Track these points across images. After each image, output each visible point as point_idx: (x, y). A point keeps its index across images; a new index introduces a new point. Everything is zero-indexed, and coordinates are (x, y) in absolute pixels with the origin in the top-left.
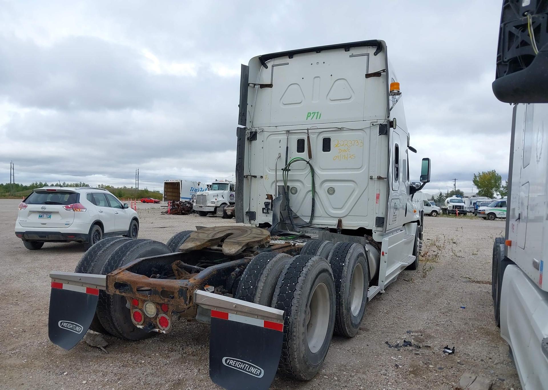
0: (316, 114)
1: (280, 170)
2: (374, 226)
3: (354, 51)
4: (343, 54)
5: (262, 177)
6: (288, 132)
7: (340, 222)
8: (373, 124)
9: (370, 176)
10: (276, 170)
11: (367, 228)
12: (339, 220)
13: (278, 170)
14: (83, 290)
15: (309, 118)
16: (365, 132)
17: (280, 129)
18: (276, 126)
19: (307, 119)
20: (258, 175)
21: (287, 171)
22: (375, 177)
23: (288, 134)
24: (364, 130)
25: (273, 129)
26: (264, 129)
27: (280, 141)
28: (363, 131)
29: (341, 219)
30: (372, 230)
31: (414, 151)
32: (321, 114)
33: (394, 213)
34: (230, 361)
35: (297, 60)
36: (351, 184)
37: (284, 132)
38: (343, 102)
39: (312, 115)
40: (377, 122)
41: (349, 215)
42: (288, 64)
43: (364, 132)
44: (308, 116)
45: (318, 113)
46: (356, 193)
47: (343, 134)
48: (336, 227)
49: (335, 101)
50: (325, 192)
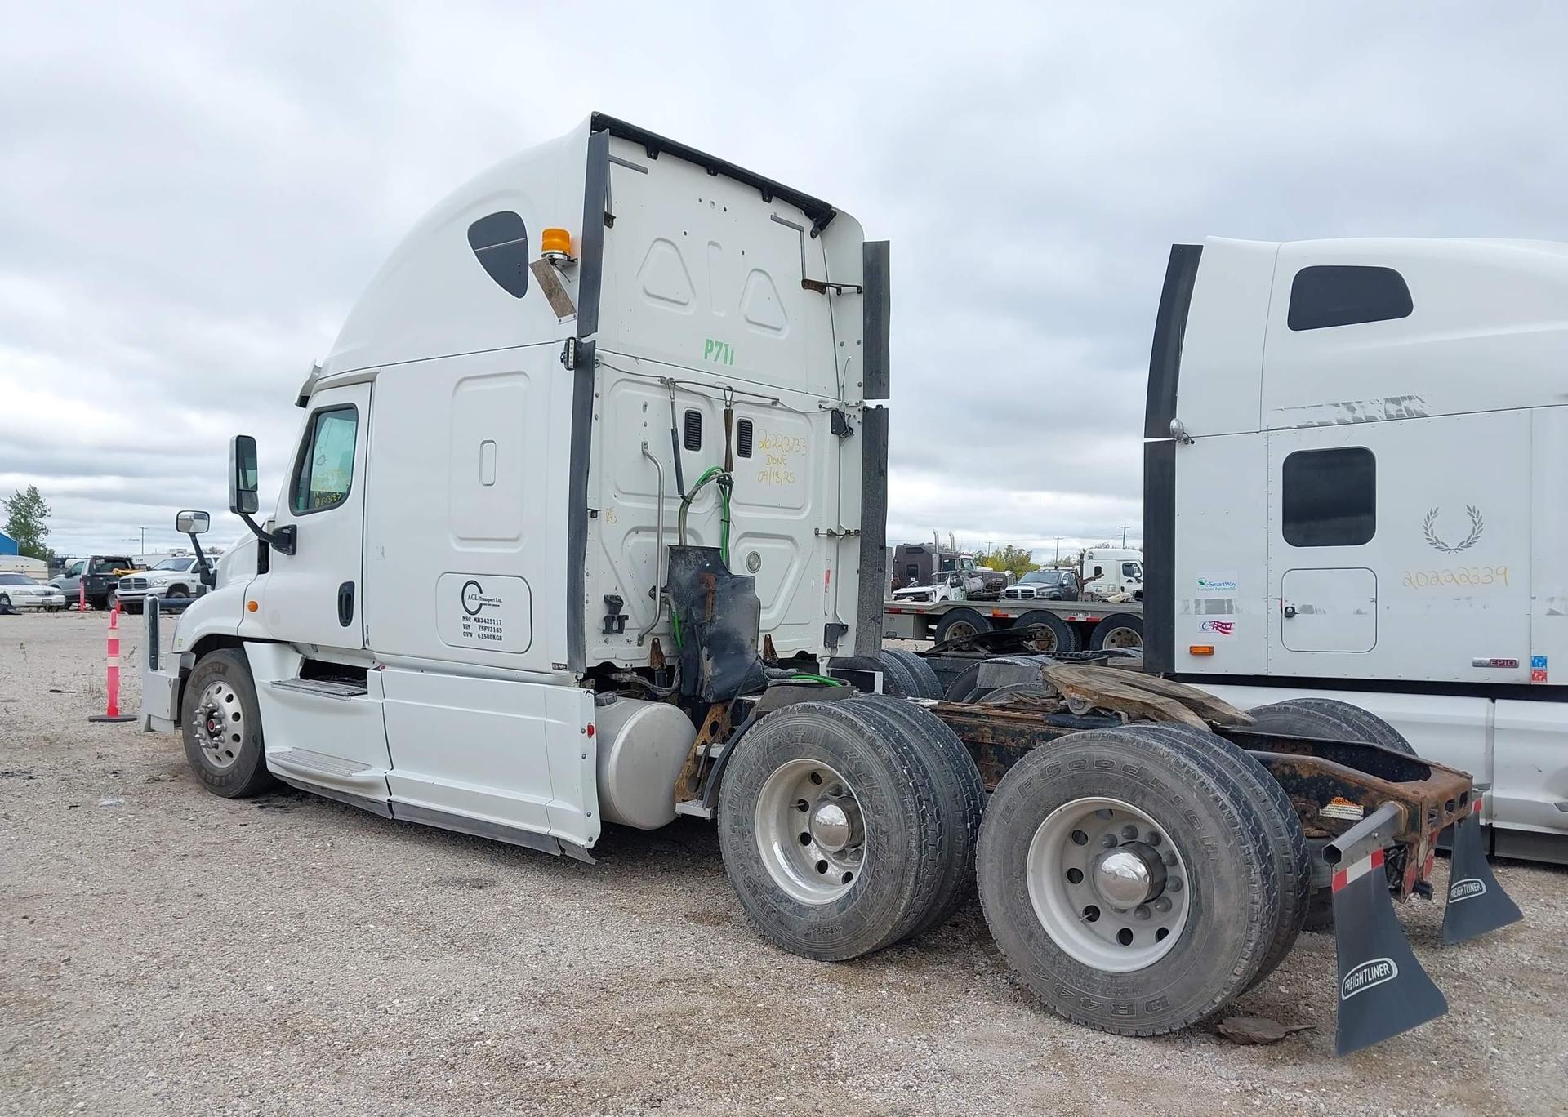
0: (724, 348)
2: (822, 647)
3: (778, 208)
4: (757, 204)
5: (594, 513)
6: (669, 384)
7: (770, 642)
8: (820, 407)
9: (816, 529)
10: (660, 497)
11: (810, 652)
12: (766, 636)
15: (711, 357)
16: (810, 421)
17: (646, 368)
18: (636, 358)
19: (706, 358)
22: (824, 531)
23: (672, 392)
24: (807, 417)
25: (628, 364)
26: (604, 355)
27: (646, 406)
28: (804, 418)
29: (770, 635)
30: (817, 655)
32: (732, 352)
36: (784, 545)
37: (656, 381)
38: (769, 333)
39: (716, 349)
40: (827, 402)
41: (784, 623)
42: (645, 171)
43: (808, 421)
44: (708, 351)
45: (727, 345)
46: (795, 567)
47: (775, 417)
49: (756, 326)
50: (742, 565)
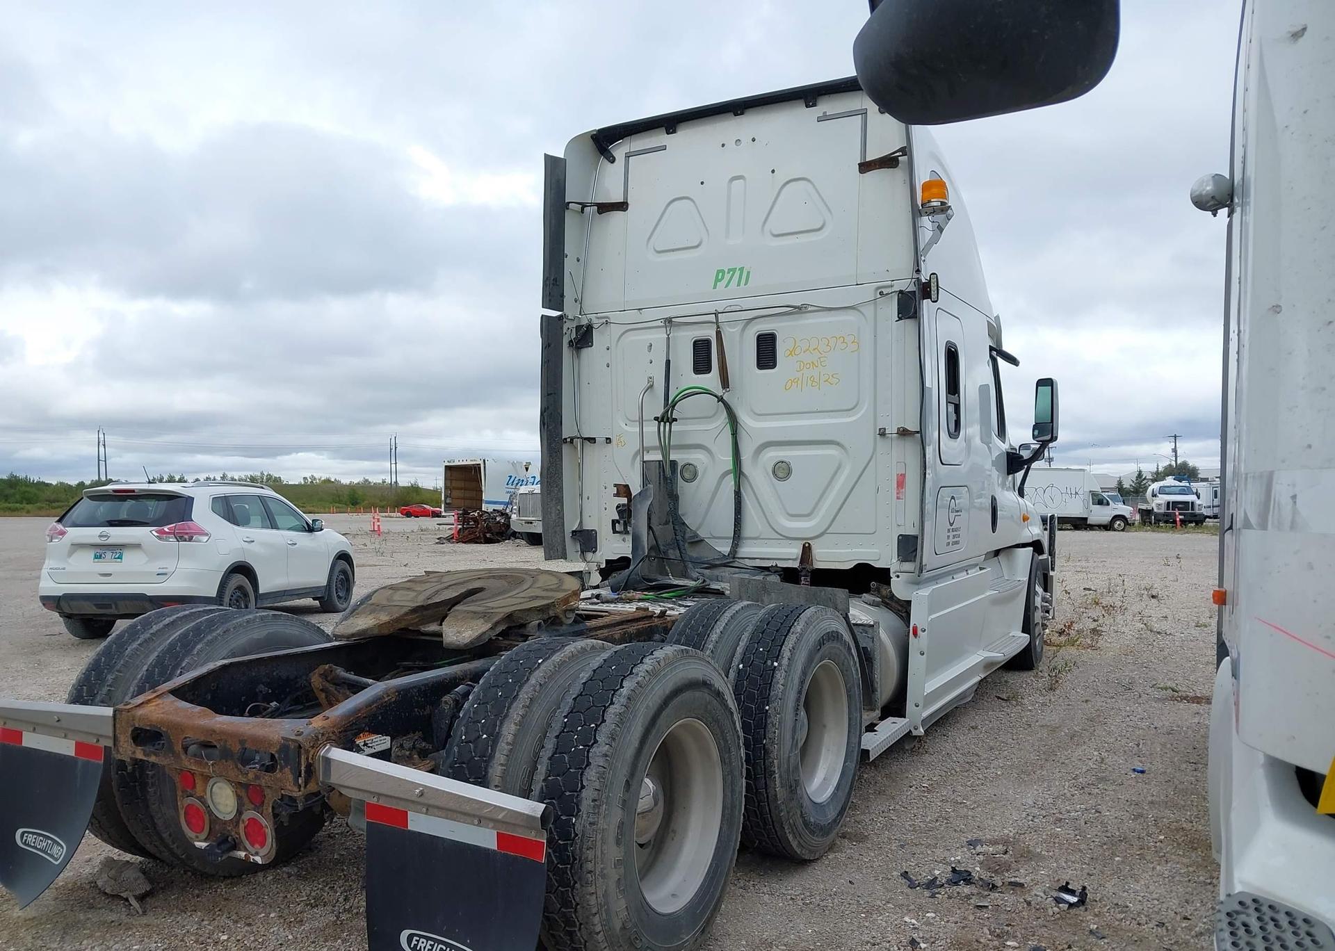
0: (738, 273)
1: (651, 420)
2: (895, 560)
3: (827, 106)
4: (799, 115)
5: (608, 440)
6: (669, 322)
7: (807, 550)
8: (881, 293)
9: (880, 429)
10: (641, 422)
11: (877, 565)
12: (804, 545)
13: (645, 421)
14: (66, 748)
15: (721, 285)
16: (862, 313)
17: (648, 315)
18: (639, 309)
19: (715, 287)
20: (599, 435)
21: (668, 424)
22: (892, 429)
23: (668, 329)
24: (859, 311)
25: (632, 316)
26: (609, 316)
27: (651, 346)
28: (856, 312)
29: (809, 543)
30: (889, 569)
31: (1012, 360)
32: (749, 273)
33: (951, 525)
34: (418, 941)
35: (686, 136)
36: (832, 451)
37: (659, 323)
38: (803, 239)
39: (727, 277)
40: (892, 286)
41: (828, 531)
42: (664, 148)
43: (859, 313)
44: (717, 280)
45: (742, 269)
46: (845, 472)
47: (807, 322)
48: (796, 565)
49: (785, 237)
50: (768, 474)
